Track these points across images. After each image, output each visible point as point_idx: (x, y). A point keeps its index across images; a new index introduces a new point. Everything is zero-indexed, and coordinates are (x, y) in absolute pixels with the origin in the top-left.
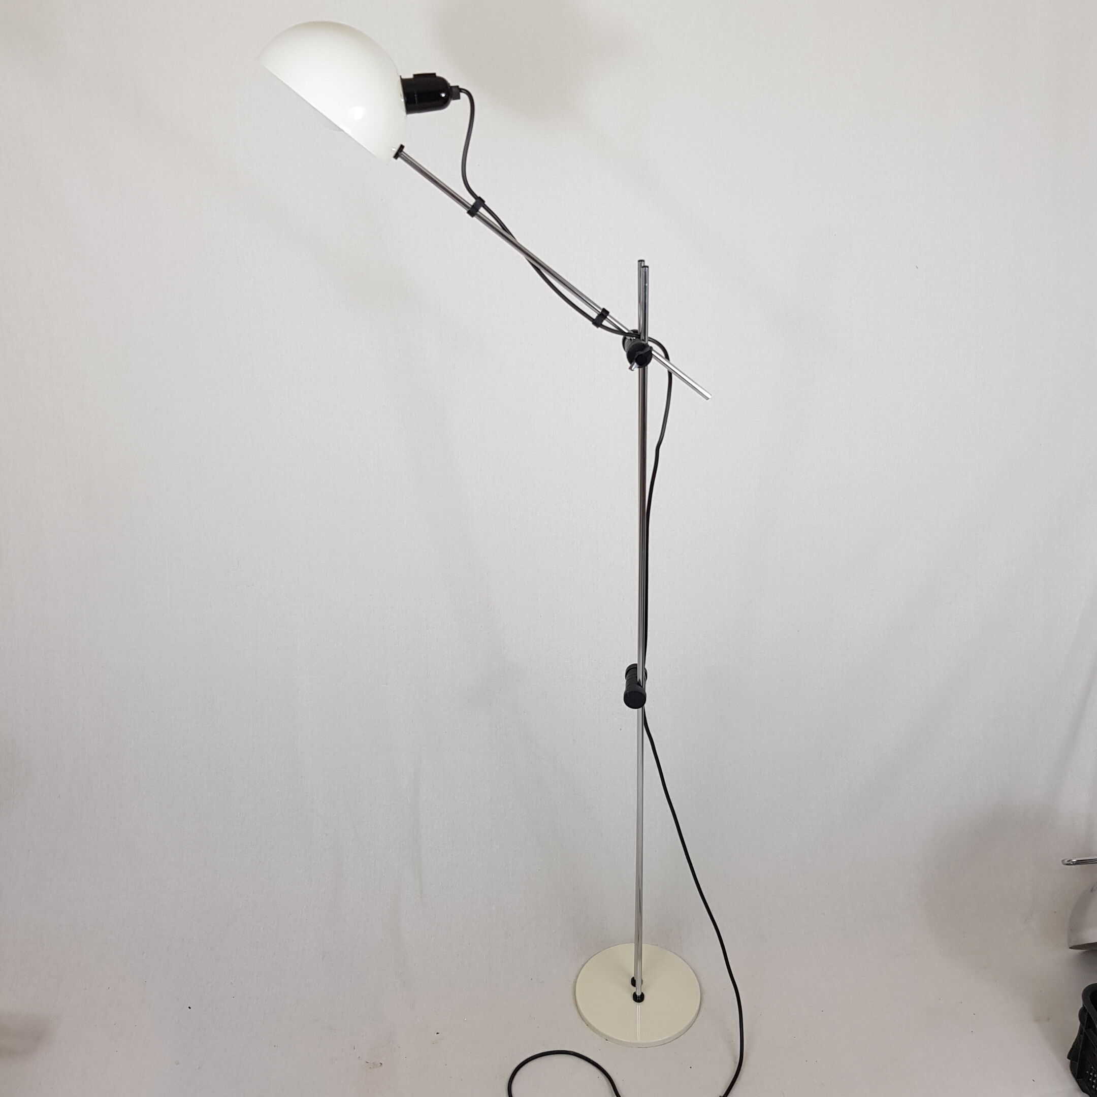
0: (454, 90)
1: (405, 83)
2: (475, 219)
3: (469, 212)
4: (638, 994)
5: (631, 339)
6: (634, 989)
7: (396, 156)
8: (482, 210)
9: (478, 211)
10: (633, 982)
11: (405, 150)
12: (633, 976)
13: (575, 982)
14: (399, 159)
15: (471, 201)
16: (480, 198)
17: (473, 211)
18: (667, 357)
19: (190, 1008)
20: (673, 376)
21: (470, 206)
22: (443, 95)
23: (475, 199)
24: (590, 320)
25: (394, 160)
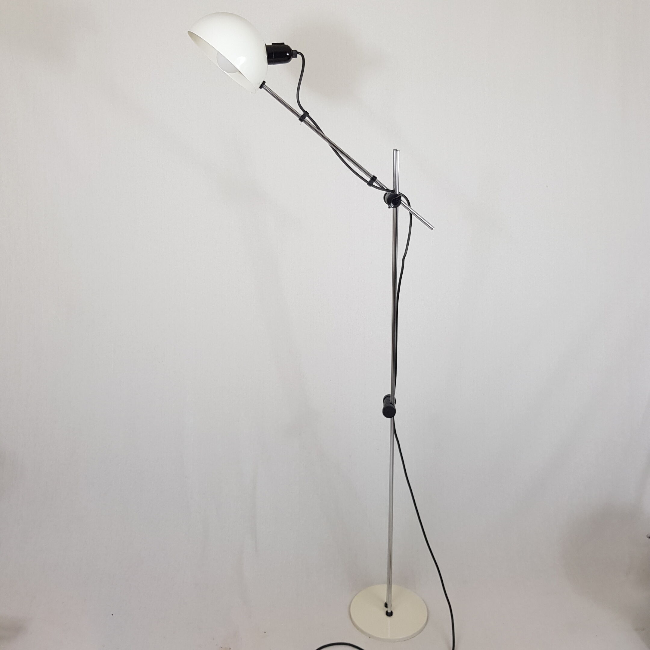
0: (294, 52)
1: (268, 47)
2: (303, 123)
3: (300, 119)
4: (389, 611)
5: (389, 194)
6: (386, 609)
7: (261, 87)
8: (307, 118)
9: (305, 118)
10: (386, 605)
11: (265, 84)
12: (386, 601)
13: (350, 606)
14: (262, 89)
15: (302, 113)
16: (306, 111)
17: (302, 119)
18: (409, 204)
19: (112, 615)
20: (413, 216)
21: (301, 116)
22: (288, 54)
23: (304, 112)
24: (366, 182)
25: (260, 89)
